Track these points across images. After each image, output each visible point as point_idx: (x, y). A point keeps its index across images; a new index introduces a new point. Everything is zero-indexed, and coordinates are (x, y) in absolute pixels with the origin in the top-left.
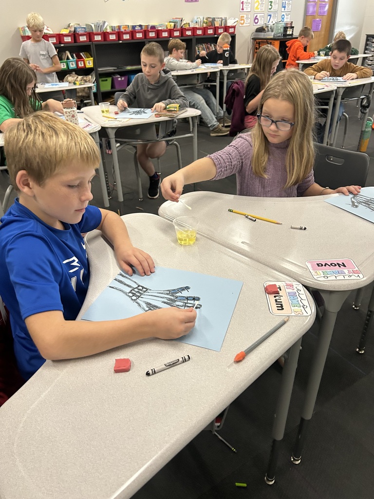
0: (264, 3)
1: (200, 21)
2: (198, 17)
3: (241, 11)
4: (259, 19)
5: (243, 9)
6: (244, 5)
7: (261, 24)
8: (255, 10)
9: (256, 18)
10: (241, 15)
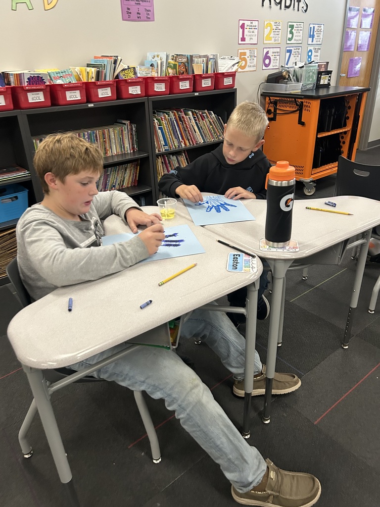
0: (280, 27)
1: (159, 63)
2: (156, 54)
3: (240, 42)
4: (272, 58)
5: (243, 39)
6: (246, 31)
7: (274, 67)
8: (265, 42)
9: (267, 57)
10: (240, 51)
